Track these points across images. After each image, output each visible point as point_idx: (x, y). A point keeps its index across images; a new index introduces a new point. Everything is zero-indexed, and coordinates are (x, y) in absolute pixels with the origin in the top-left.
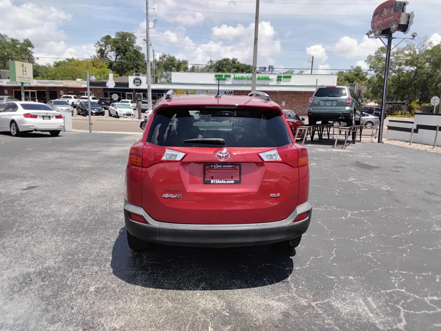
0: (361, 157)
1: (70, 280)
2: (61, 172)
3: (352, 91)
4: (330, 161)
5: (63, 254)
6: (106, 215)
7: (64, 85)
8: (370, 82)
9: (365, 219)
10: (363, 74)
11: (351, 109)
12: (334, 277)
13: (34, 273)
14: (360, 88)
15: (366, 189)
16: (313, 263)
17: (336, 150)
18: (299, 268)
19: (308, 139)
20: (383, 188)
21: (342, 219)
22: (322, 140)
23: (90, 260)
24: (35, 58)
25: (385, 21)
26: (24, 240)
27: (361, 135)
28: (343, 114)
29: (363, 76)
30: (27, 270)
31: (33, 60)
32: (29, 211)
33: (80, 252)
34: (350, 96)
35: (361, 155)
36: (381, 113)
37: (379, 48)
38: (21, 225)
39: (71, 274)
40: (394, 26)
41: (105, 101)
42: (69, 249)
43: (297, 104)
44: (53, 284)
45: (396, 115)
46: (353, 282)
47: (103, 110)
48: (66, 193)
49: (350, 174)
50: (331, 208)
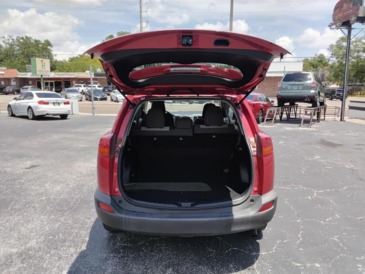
0: (325, 135)
1: (47, 262)
2: (62, 152)
3: (316, 76)
4: (297, 139)
5: (46, 233)
6: (91, 194)
7: (76, 76)
8: (332, 67)
9: (330, 199)
10: (326, 60)
11: (316, 92)
12: (300, 265)
13: (17, 254)
14: (324, 73)
15: (331, 168)
16: (279, 247)
17: (302, 128)
18: (265, 253)
19: (277, 118)
20: (347, 166)
21: (308, 199)
22: (289, 119)
23: (69, 241)
24: (54, 55)
25: (344, 14)
26: (15, 219)
27: (324, 114)
28: (308, 96)
29: (326, 62)
30: (11, 250)
31: (52, 56)
32: (26, 189)
33: (62, 232)
34: (315, 80)
35: (325, 133)
36: (343, 94)
37: (339, 38)
38: (16, 204)
39: (49, 255)
40: (353, 19)
41: (108, 88)
42: (52, 229)
43: (268, 88)
44: (30, 267)
45: (355, 95)
46: (319, 270)
47: (106, 96)
48: (61, 172)
49: (315, 152)
50: (297, 187)
